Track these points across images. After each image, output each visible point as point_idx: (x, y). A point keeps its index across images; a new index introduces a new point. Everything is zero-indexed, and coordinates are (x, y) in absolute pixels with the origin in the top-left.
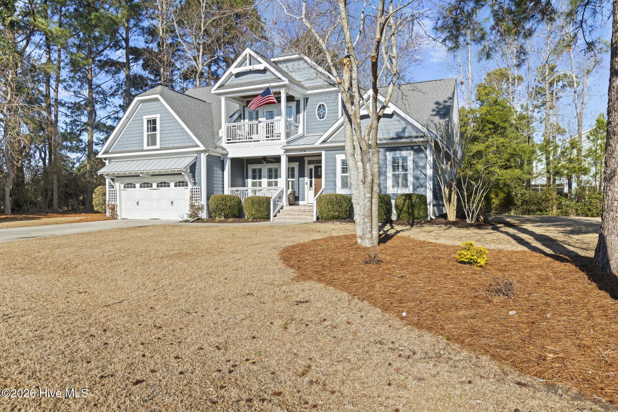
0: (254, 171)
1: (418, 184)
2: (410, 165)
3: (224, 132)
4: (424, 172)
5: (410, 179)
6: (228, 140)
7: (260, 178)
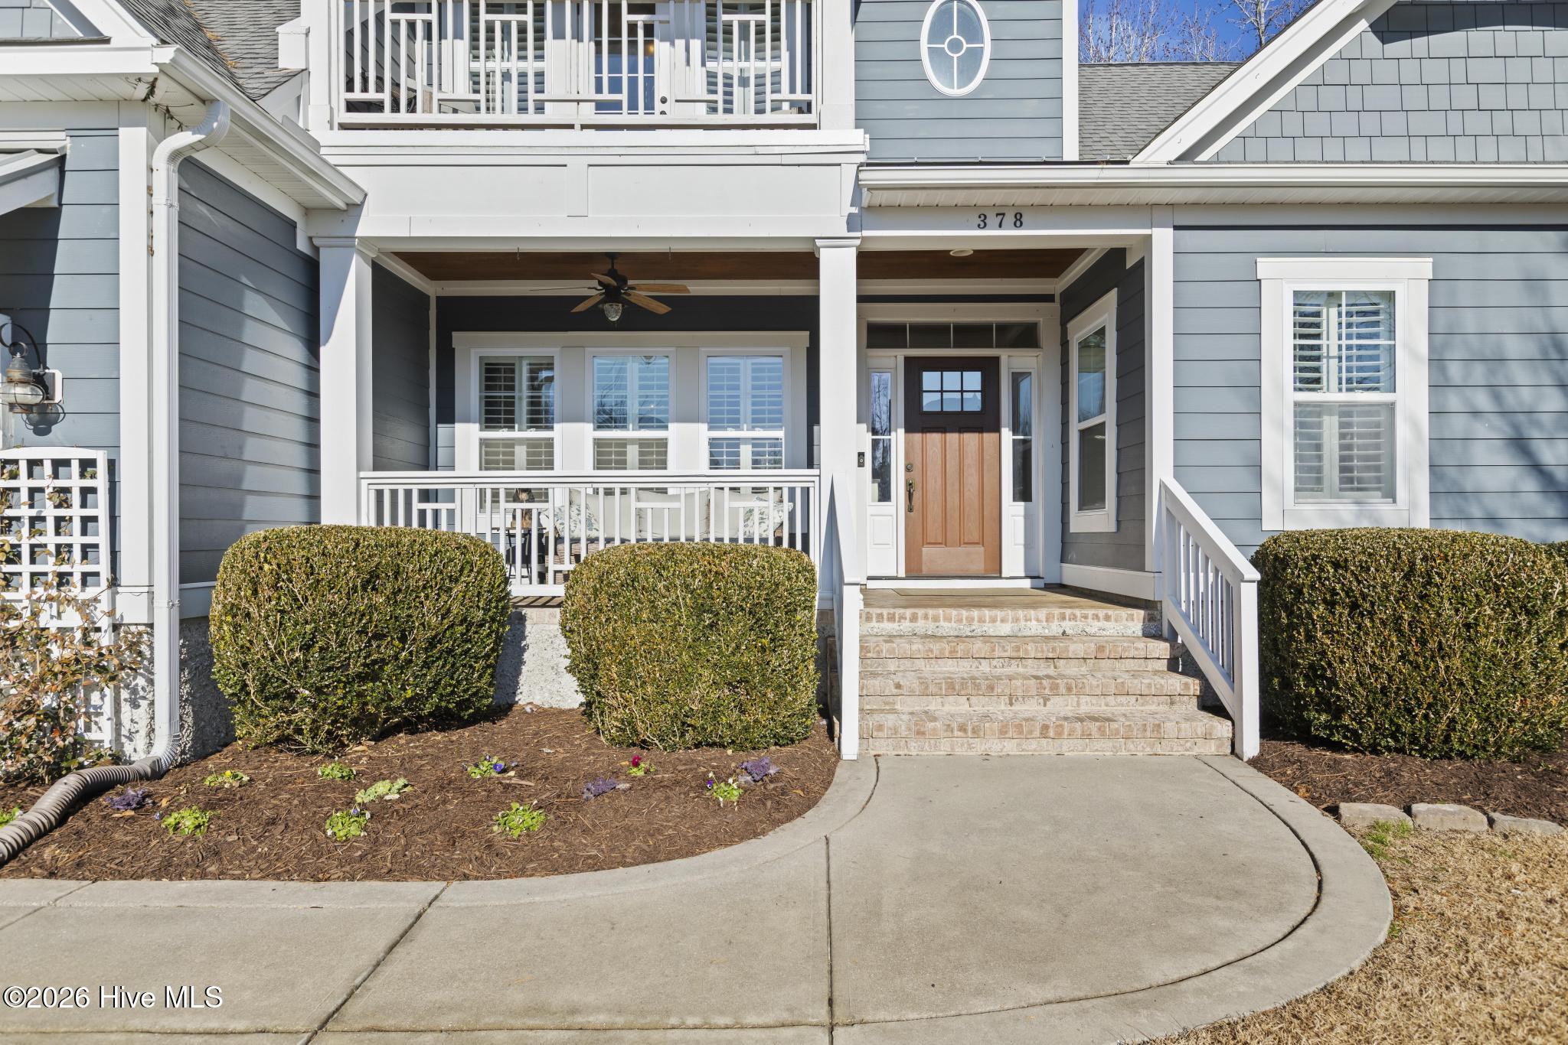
0: (496, 375)
3: (318, 39)
6: (352, 106)
7: (540, 417)
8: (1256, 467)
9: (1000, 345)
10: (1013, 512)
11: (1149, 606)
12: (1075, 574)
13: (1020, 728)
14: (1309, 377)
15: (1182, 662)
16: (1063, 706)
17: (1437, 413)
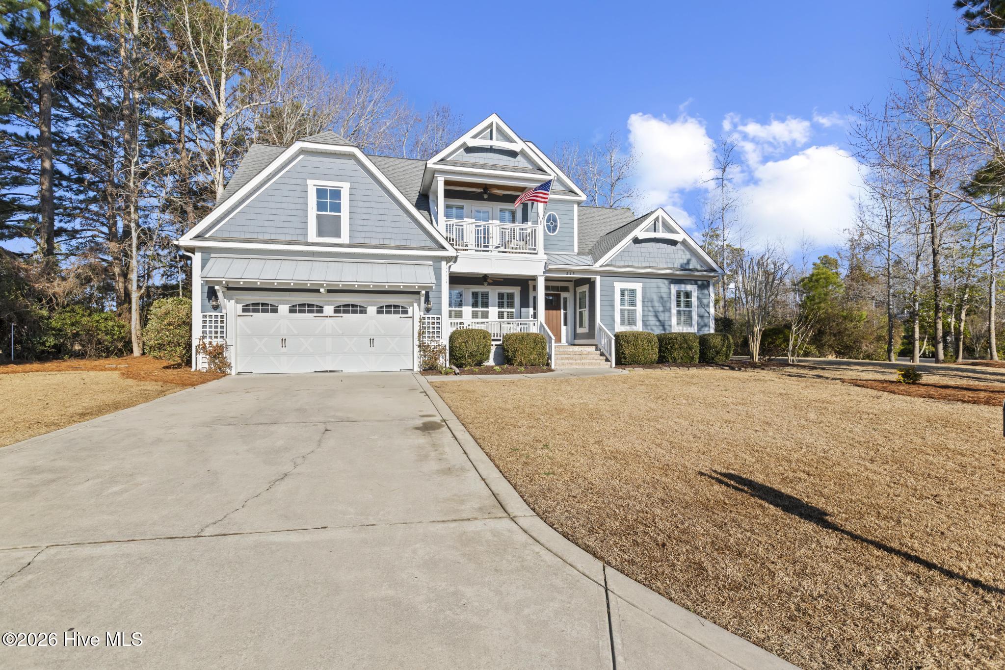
1: (702, 323)
2: (694, 300)
4: (708, 310)
5: (695, 317)
7: (460, 305)
8: (614, 320)
9: (561, 291)
10: (564, 328)
11: (596, 346)
12: (577, 342)
13: (579, 364)
14: (622, 304)
15: (602, 354)
16: (583, 361)
17: (643, 311)
